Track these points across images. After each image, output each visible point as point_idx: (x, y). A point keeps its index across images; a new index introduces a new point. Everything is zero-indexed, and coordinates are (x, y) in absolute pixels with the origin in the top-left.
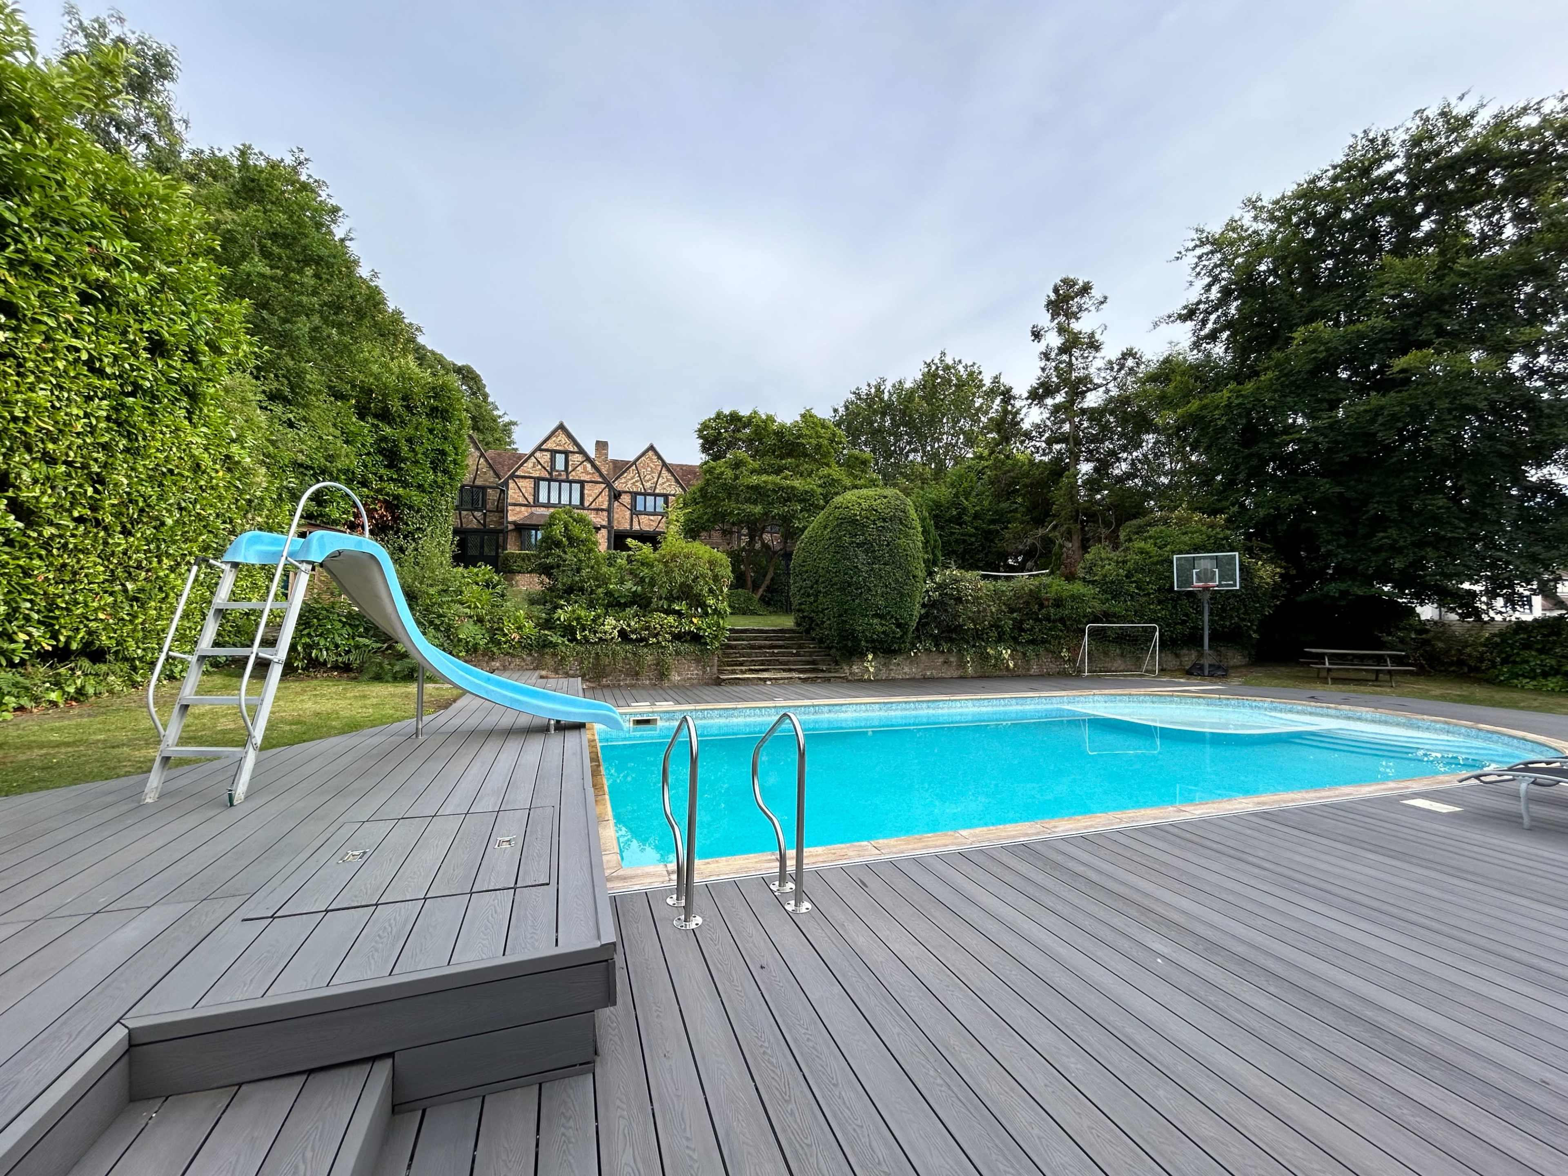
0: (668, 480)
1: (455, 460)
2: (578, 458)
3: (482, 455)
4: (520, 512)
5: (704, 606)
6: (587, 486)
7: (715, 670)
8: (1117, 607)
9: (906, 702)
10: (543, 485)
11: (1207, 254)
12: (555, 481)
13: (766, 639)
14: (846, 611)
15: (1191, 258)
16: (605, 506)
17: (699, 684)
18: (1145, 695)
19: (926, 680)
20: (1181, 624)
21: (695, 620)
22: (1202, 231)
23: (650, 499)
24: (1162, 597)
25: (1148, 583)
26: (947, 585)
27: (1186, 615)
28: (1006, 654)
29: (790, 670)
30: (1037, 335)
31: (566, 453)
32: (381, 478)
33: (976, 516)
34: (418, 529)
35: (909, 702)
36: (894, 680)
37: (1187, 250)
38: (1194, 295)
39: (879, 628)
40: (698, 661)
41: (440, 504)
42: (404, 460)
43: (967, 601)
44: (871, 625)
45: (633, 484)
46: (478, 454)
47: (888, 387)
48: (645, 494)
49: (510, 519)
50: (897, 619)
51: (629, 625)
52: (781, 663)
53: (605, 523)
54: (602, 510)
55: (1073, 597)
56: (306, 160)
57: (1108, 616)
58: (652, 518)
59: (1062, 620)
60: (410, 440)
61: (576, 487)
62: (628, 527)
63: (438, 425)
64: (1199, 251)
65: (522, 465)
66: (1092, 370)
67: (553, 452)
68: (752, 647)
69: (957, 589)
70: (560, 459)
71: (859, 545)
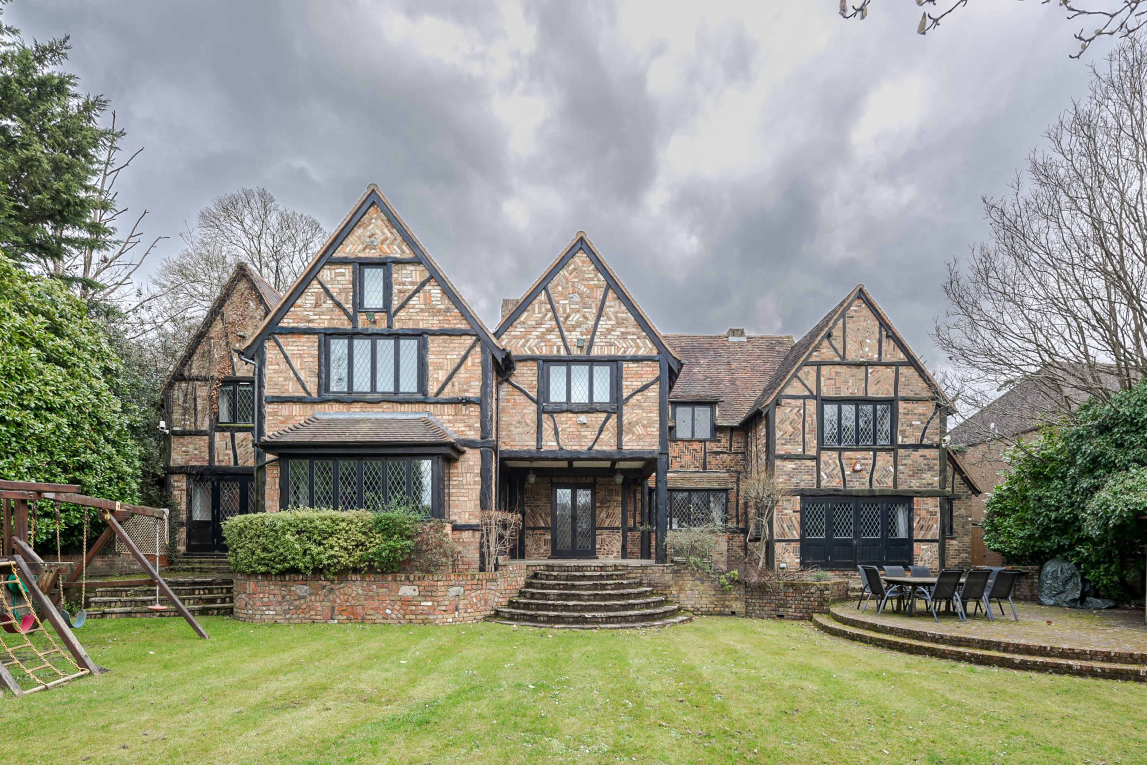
0: (620, 323)
2: (412, 273)
4: (291, 417)
6: (434, 344)
10: (339, 348)
12: (364, 335)
16: (474, 392)
23: (580, 372)
31: (387, 265)
45: (542, 337)
48: (568, 362)
53: (474, 435)
54: (467, 402)
58: (583, 418)
61: (409, 347)
62: (530, 444)
67: (358, 265)
70: (373, 281)
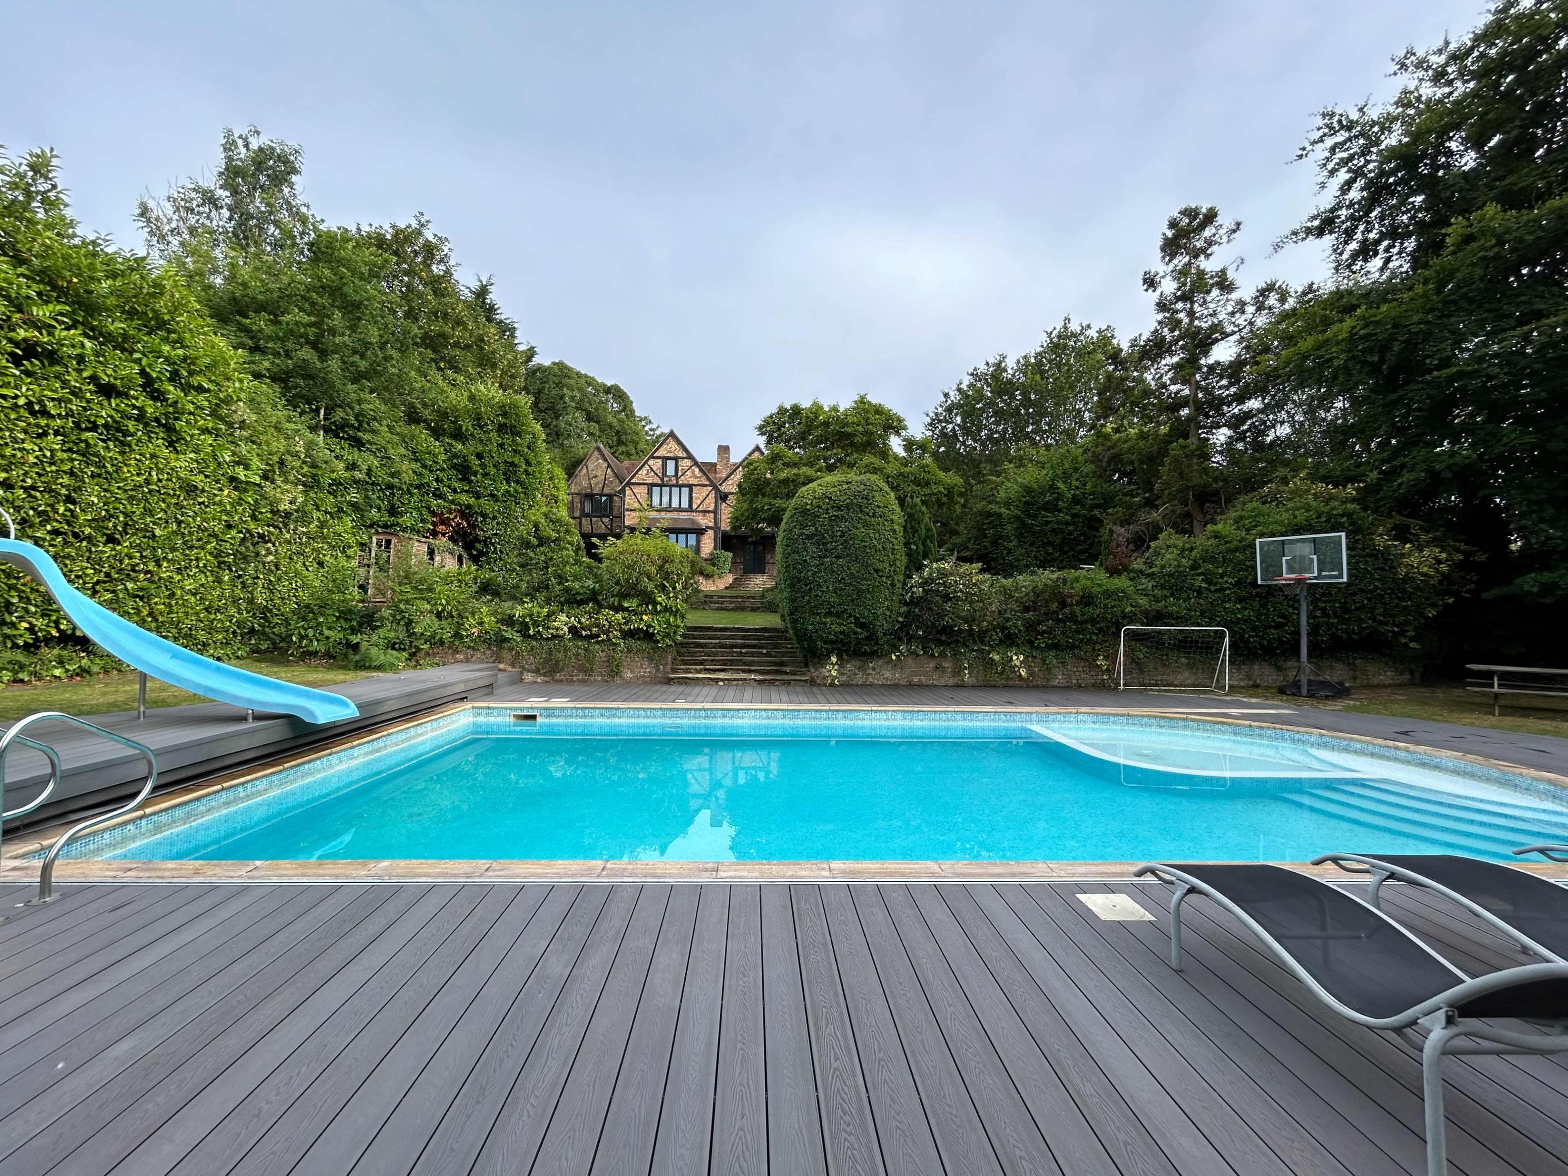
1: (526, 471)
2: (687, 463)
3: (609, 466)
4: (635, 516)
5: (655, 603)
6: (695, 489)
7: (668, 668)
8: (1173, 605)
9: (816, 711)
10: (656, 490)
11: (1344, 143)
12: (666, 486)
13: (743, 638)
14: (796, 608)
15: (1320, 152)
16: (712, 508)
17: (651, 683)
18: (1149, 716)
19: (911, 686)
20: (1276, 627)
21: (645, 617)
22: (1332, 115)
24: (1244, 594)
25: (1222, 577)
26: (933, 581)
27: (1283, 616)
28: (1017, 659)
29: (750, 671)
30: (1150, 282)
31: (676, 459)
32: (455, 491)
33: (1076, 500)
34: (496, 534)
35: (822, 711)
36: (871, 685)
37: (1314, 143)
38: (1326, 200)
39: (836, 628)
40: (651, 659)
41: (515, 511)
42: (475, 474)
43: (958, 599)
44: (825, 624)
46: (605, 465)
47: (1011, 364)
49: (627, 524)
50: (856, 619)
51: (579, 622)
52: (745, 664)
53: (711, 524)
54: (709, 512)
55: (1108, 594)
56: (428, 221)
57: (1157, 617)
59: (1093, 621)
60: (479, 456)
61: (685, 491)
63: (508, 439)
64: (1329, 142)
65: (637, 473)
66: (1222, 316)
67: (665, 459)
68: (723, 646)
69: (944, 584)
70: (671, 464)
71: (809, 537)
